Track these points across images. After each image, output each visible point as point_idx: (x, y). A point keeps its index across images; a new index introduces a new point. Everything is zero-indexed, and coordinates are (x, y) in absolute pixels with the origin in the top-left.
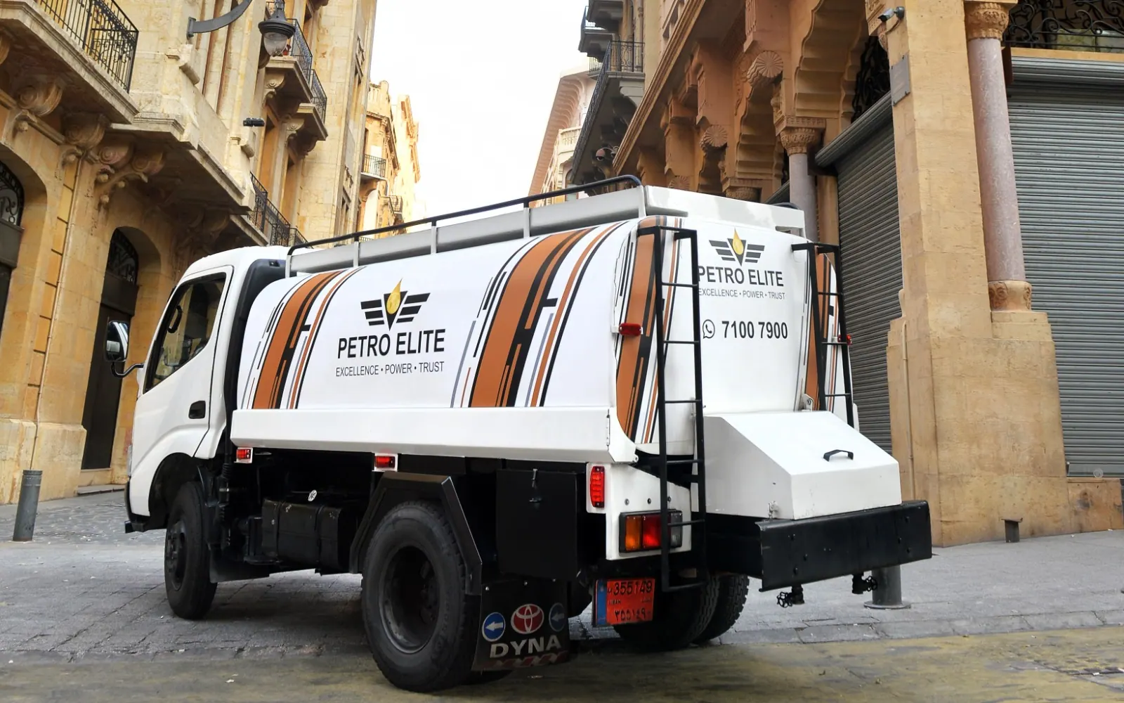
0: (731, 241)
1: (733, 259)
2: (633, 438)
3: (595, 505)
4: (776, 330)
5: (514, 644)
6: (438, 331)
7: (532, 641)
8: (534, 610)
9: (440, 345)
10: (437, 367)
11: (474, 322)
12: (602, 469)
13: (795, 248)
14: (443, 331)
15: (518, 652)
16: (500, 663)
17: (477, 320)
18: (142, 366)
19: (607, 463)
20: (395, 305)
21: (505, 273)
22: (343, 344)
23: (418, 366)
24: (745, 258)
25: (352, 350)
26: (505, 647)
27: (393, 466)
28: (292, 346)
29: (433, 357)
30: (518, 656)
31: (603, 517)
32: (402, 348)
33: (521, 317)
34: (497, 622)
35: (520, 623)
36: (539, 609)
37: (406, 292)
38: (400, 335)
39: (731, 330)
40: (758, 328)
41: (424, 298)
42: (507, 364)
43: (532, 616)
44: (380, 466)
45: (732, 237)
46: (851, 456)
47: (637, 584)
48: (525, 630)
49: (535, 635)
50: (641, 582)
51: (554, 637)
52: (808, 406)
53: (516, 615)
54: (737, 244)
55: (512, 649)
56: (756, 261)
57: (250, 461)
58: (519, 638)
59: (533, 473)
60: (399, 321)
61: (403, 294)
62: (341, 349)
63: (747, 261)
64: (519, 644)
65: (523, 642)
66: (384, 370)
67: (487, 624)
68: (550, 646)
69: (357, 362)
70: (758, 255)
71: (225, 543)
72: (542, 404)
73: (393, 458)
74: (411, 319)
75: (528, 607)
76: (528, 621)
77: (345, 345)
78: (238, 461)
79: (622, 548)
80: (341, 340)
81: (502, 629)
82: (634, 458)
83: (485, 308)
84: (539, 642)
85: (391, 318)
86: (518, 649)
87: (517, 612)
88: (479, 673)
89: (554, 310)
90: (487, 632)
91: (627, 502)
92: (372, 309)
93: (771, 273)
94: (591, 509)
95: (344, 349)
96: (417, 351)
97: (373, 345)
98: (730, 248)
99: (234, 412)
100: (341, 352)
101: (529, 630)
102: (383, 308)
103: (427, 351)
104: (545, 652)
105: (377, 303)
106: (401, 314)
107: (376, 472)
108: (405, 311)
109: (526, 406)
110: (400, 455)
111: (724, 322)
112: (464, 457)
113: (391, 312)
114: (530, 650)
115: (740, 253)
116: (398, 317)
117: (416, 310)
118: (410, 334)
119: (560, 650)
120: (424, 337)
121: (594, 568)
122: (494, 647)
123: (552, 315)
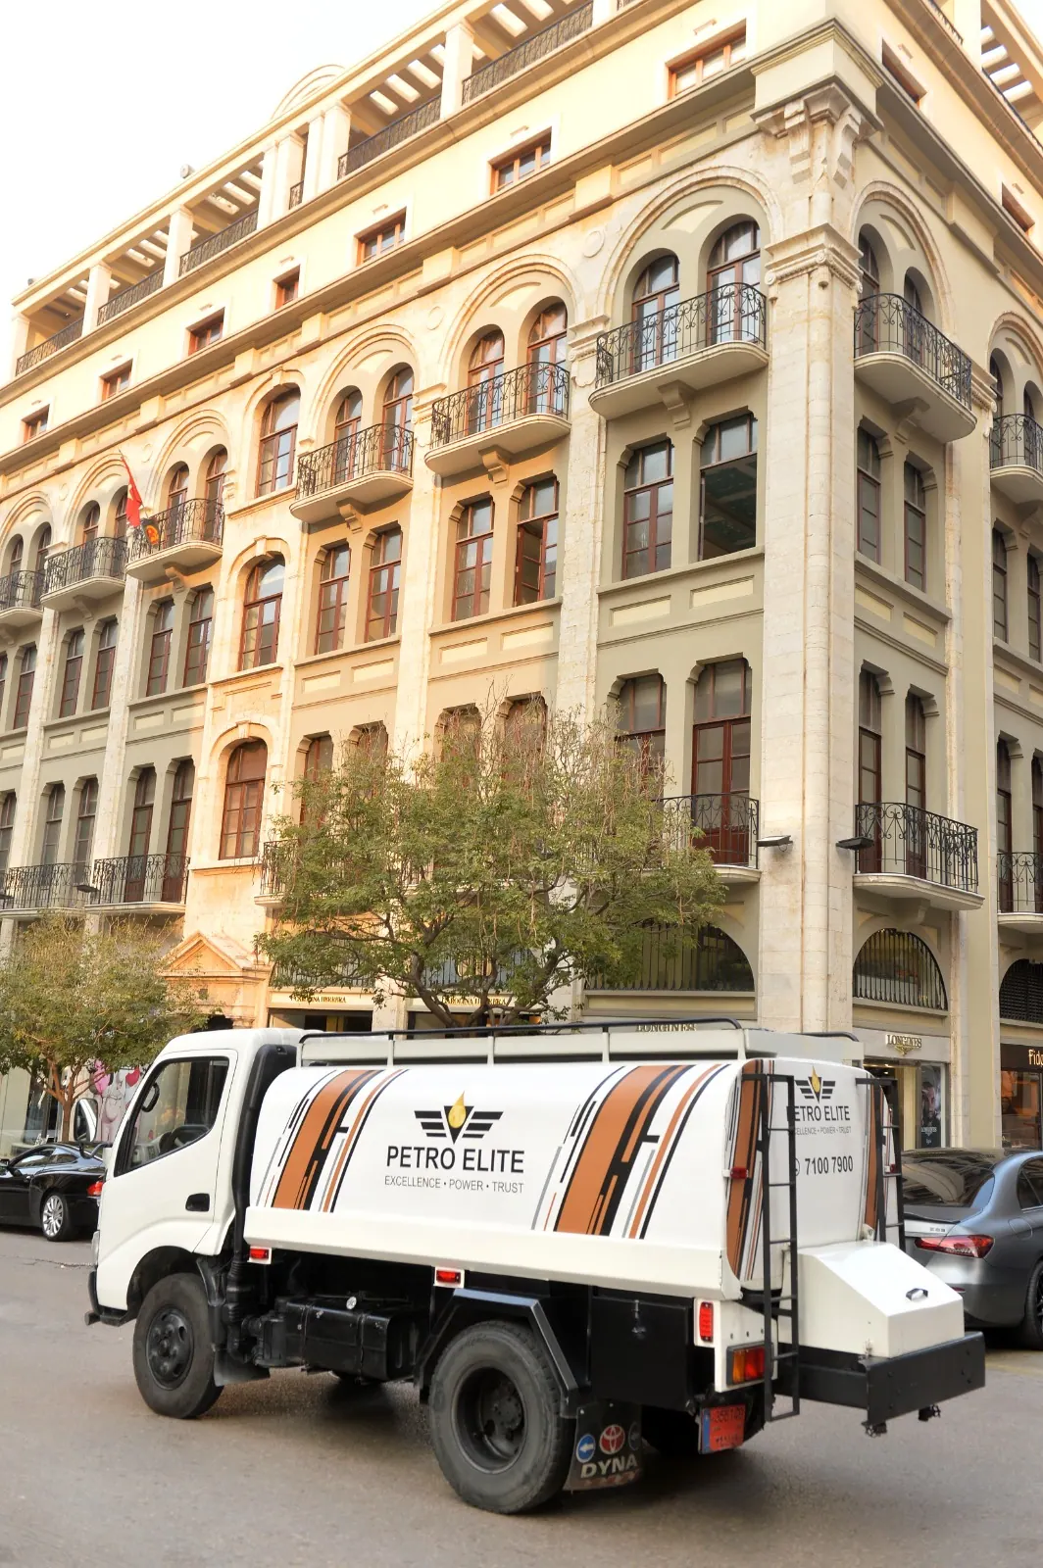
0: (810, 1078)
1: (813, 1097)
2: (738, 1276)
3: (703, 1338)
4: (844, 1164)
5: (601, 1464)
6: (514, 1153)
7: (616, 1461)
8: (618, 1430)
9: (517, 1166)
10: (515, 1188)
11: (560, 1149)
12: (710, 1305)
13: (859, 1081)
14: (522, 1152)
15: (604, 1471)
16: (588, 1482)
17: (563, 1146)
18: (111, 1146)
19: (715, 1299)
20: (458, 1118)
21: (595, 1103)
22: (393, 1152)
23: (491, 1186)
24: (821, 1095)
25: (404, 1159)
26: (594, 1467)
27: (458, 1281)
28: (324, 1147)
29: (508, 1177)
30: (604, 1476)
31: (711, 1351)
32: (469, 1164)
33: (618, 1148)
34: (589, 1443)
35: (606, 1443)
36: (621, 1429)
37: (472, 1107)
38: (466, 1151)
39: (811, 1166)
40: (831, 1162)
41: (497, 1115)
42: (601, 1193)
43: (616, 1437)
44: (440, 1279)
45: (811, 1076)
46: (926, 1293)
47: (732, 1411)
48: (609, 1450)
49: (617, 1455)
50: (734, 1408)
51: (632, 1457)
52: (868, 1236)
53: (603, 1438)
54: (815, 1081)
55: (599, 1469)
56: (829, 1098)
57: (268, 1262)
58: (605, 1458)
59: (635, 1304)
60: (465, 1136)
61: (468, 1109)
62: (390, 1157)
63: (823, 1097)
64: (605, 1463)
65: (609, 1462)
66: (448, 1184)
67: (582, 1445)
68: (629, 1463)
69: (412, 1173)
70: (830, 1091)
71: (234, 1343)
72: (642, 1236)
73: (459, 1274)
74: (481, 1136)
75: (613, 1428)
76: (613, 1441)
77: (395, 1153)
78: (251, 1260)
79: (730, 1380)
80: (390, 1148)
81: (591, 1451)
82: (739, 1295)
83: (573, 1135)
84: (620, 1459)
85: (455, 1132)
86: (604, 1468)
87: (604, 1434)
88: (570, 1492)
89: (656, 1146)
90: (581, 1453)
91: (732, 1336)
92: (430, 1120)
93: (841, 1107)
94: (699, 1342)
95: (395, 1156)
96: (490, 1169)
97: (432, 1157)
98: (810, 1087)
99: (248, 1209)
100: (391, 1160)
101: (613, 1450)
102: (443, 1120)
103: (502, 1170)
104: (625, 1471)
105: (437, 1115)
106: (468, 1129)
107: (437, 1287)
108: (471, 1127)
109: (624, 1236)
110: (467, 1273)
111: (806, 1160)
112: (547, 1279)
113: (456, 1125)
114: (614, 1470)
115: (817, 1091)
116: (464, 1131)
117: (487, 1127)
118: (480, 1151)
119: (637, 1468)
120: (498, 1156)
121: (701, 1397)
122: (585, 1468)
123: (653, 1152)
